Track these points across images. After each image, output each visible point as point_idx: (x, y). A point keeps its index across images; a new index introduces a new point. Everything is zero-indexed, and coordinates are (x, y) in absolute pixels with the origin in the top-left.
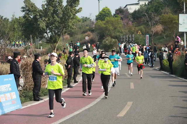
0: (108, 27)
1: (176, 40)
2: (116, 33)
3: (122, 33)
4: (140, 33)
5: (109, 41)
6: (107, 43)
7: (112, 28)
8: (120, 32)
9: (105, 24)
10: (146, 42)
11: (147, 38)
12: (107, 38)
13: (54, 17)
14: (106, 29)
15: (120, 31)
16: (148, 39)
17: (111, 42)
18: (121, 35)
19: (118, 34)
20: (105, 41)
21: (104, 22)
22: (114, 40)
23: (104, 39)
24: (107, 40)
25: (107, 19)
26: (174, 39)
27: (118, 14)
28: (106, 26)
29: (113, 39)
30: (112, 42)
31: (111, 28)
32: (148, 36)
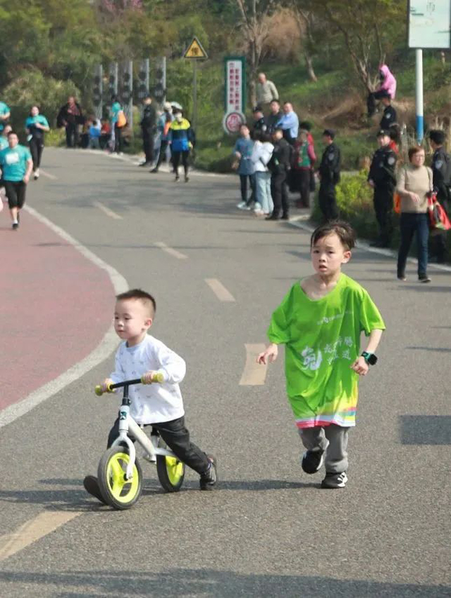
0: (21, 19)
1: (373, 86)
2: (66, 51)
4: (195, 51)
5: (34, 93)
6: (23, 102)
7: (43, 26)
8: (84, 45)
10: (229, 99)
11: (234, 74)
12: (27, 76)
15: (87, 42)
16: (240, 80)
17: (45, 95)
18: (91, 59)
19: (76, 55)
20: (15, 92)
22: (59, 85)
23: (8, 81)
24: (25, 86)
26: (366, 84)
28: (14, 13)
29: (52, 81)
30: (51, 94)
32: (238, 65)
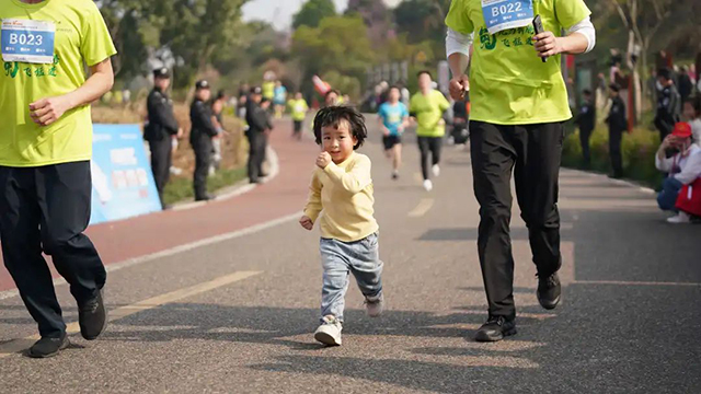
3: (368, 60)
9: (320, 37)
13: (181, 15)
14: (324, 50)
21: (318, 31)
25: (326, 22)
27: (356, 9)
31: (338, 48)
